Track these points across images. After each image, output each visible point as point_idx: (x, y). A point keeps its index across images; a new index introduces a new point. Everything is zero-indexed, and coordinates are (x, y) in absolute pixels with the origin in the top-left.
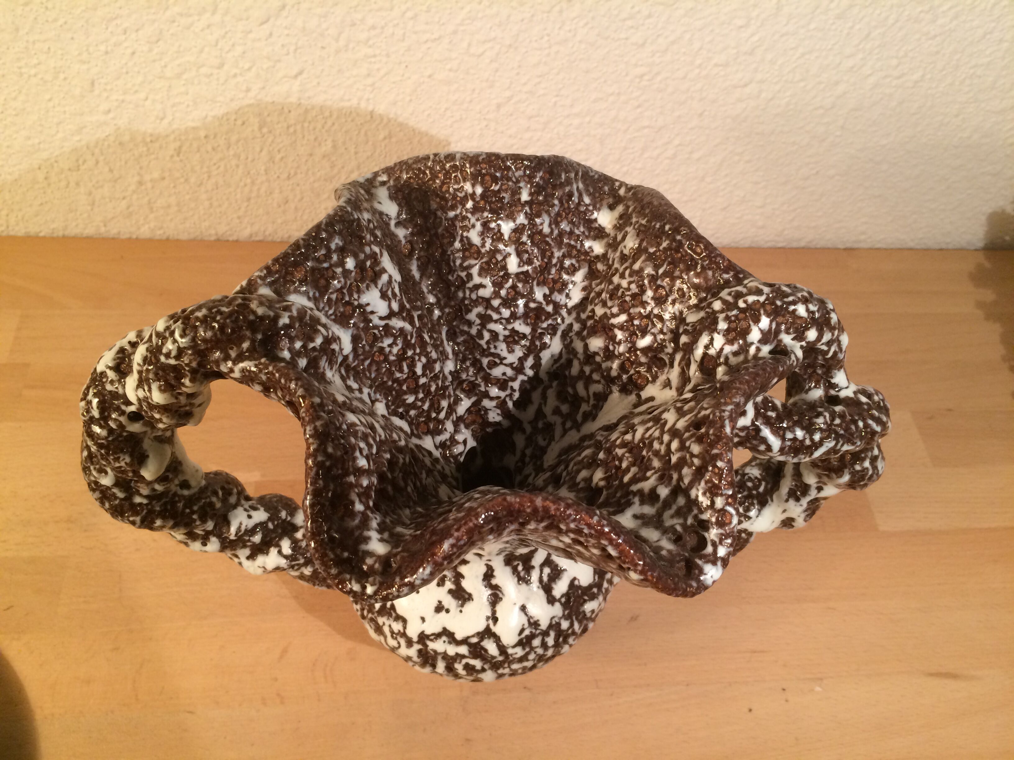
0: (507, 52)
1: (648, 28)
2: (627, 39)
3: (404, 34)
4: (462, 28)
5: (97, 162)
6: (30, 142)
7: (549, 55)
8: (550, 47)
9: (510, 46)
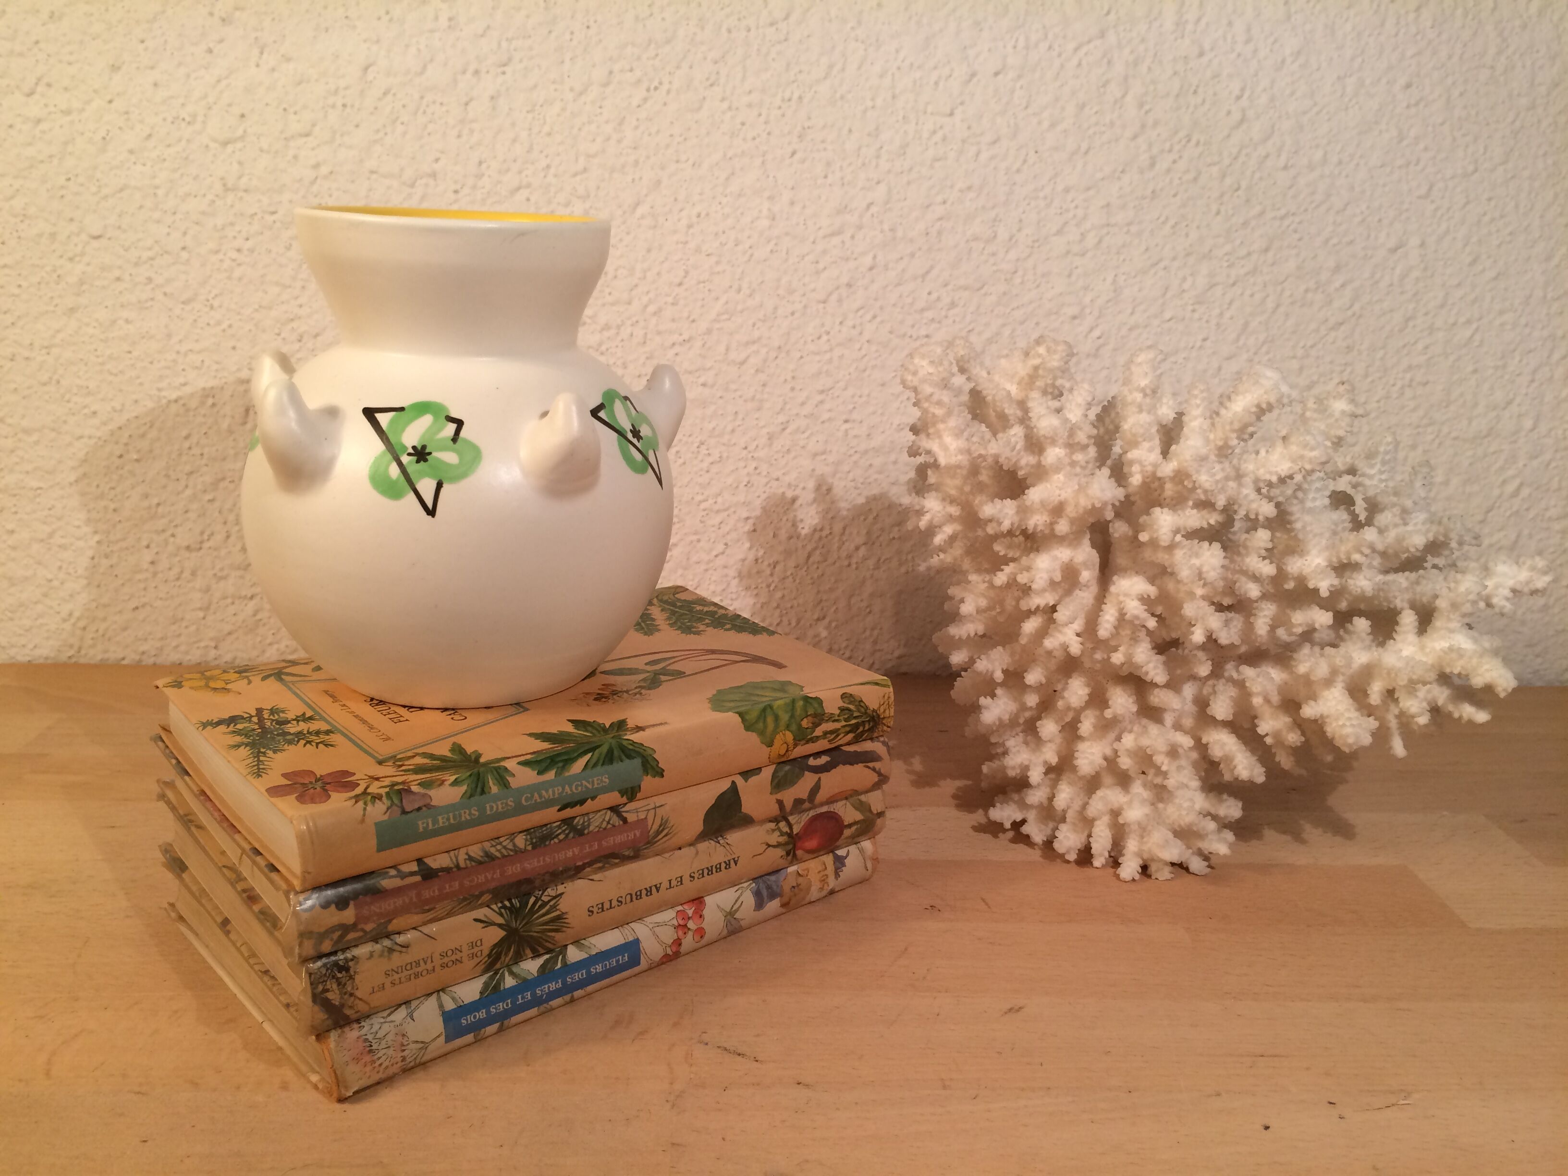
0: (776, 357)
1: (954, 322)
2: (927, 336)
3: (646, 334)
4: (717, 326)
5: (228, 537)
6: (146, 504)
7: (830, 361)
8: (831, 350)
9: (780, 348)
